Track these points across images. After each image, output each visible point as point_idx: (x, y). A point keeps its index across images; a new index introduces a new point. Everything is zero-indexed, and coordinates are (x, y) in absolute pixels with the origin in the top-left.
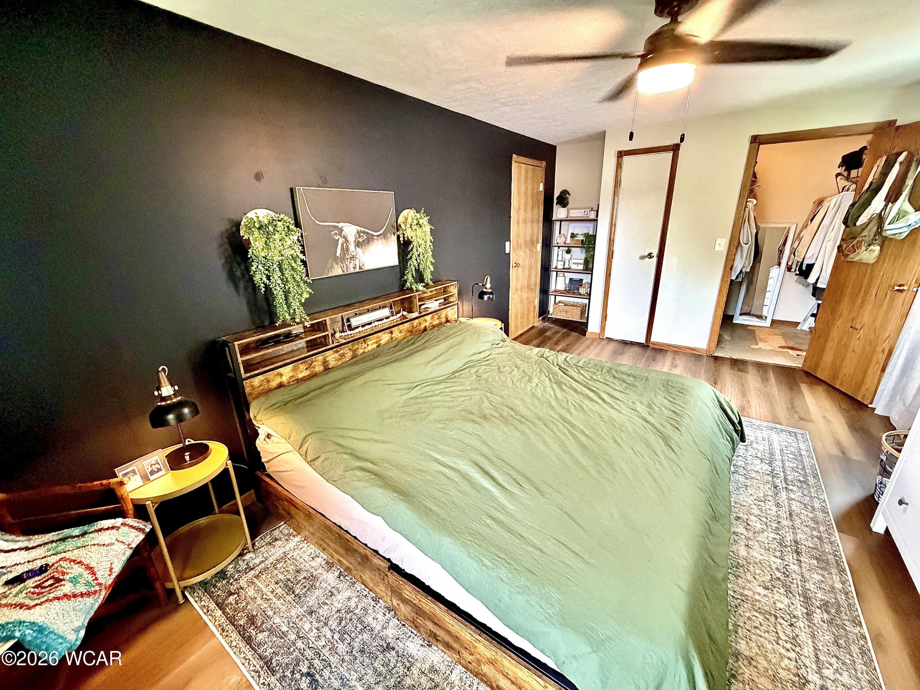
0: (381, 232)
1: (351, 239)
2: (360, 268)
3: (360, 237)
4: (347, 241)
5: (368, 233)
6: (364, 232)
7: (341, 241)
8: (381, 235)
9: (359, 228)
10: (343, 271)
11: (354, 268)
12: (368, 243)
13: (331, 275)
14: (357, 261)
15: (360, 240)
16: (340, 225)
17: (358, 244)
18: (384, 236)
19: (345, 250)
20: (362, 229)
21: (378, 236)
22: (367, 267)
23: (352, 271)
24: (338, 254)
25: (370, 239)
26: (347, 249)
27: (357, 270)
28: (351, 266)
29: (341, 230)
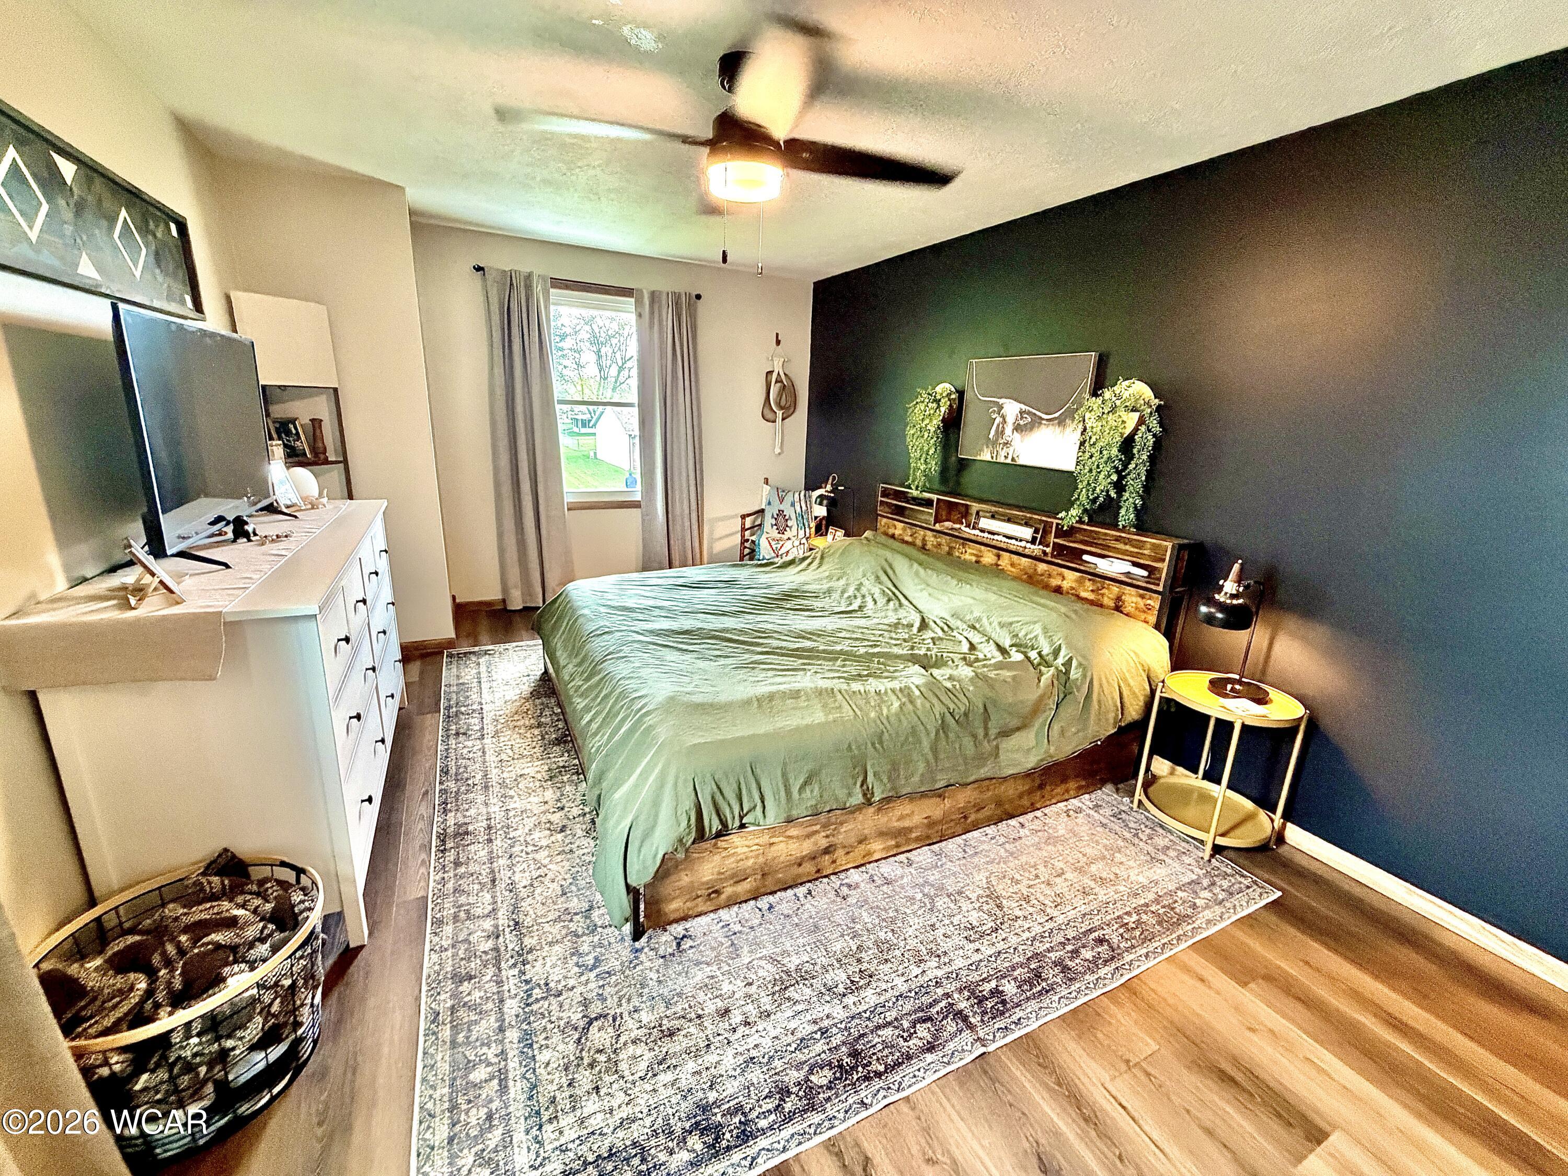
0: (1057, 415)
1: (1010, 420)
2: (1013, 459)
3: (1022, 418)
4: (1004, 421)
5: (1035, 414)
6: (1029, 413)
7: (999, 420)
8: (1055, 419)
9: (1024, 407)
10: (992, 458)
11: (1006, 457)
12: (1031, 429)
13: (978, 458)
14: (1011, 449)
15: (1022, 423)
16: (1001, 401)
17: (1018, 428)
18: (1061, 422)
19: (1001, 433)
20: (1027, 408)
21: (1047, 420)
22: (1020, 461)
23: (1001, 459)
24: (991, 436)
25: (1036, 422)
26: (1003, 432)
27: (1009, 461)
28: (1003, 453)
29: (1001, 407)
